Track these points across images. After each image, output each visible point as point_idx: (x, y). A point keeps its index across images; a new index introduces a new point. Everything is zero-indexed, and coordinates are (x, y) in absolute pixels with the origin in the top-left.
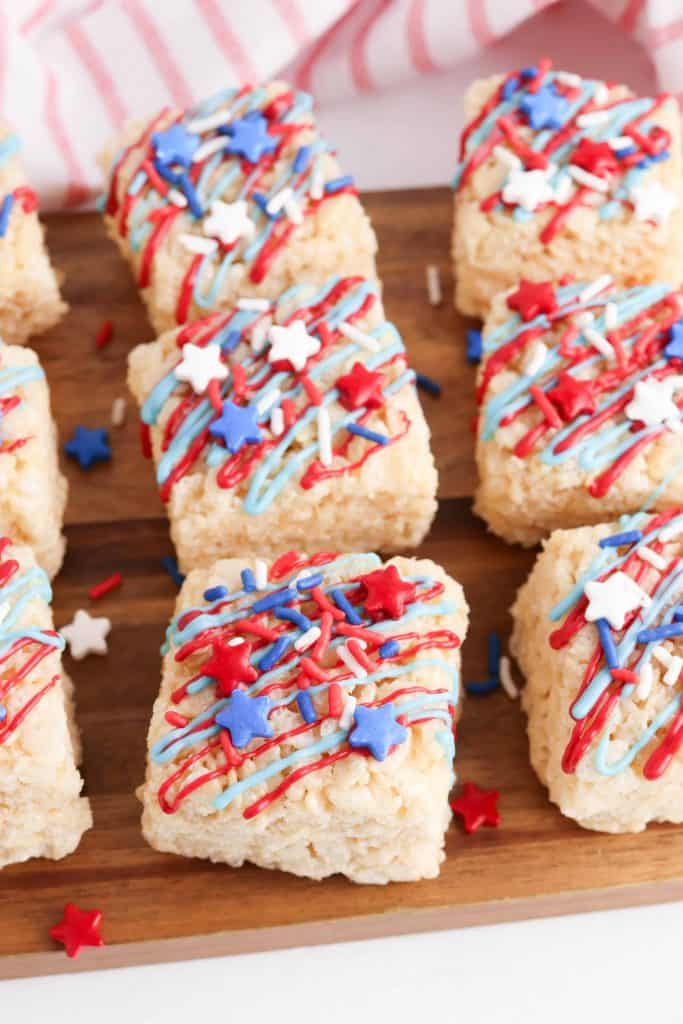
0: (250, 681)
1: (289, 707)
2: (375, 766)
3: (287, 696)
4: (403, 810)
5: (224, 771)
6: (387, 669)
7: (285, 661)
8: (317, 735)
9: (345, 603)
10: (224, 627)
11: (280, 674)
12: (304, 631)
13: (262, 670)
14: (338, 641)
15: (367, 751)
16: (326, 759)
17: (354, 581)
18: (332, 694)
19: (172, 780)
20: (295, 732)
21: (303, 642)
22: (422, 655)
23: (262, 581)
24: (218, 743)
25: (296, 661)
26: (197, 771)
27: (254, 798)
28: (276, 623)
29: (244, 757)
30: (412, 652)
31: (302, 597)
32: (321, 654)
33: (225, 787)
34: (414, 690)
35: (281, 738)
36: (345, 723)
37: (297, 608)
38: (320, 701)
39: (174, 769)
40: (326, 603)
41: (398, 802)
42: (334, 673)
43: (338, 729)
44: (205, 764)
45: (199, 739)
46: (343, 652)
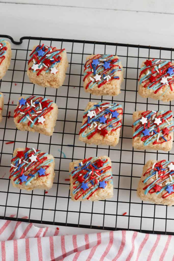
0: (84, 180)
1: (90, 183)
2: (103, 189)
3: (89, 181)
4: (108, 194)
5: (83, 194)
6: (102, 175)
7: (88, 176)
8: (95, 186)
9: (94, 166)
10: (78, 172)
11: (87, 178)
12: (90, 172)
13: (85, 178)
14: (95, 172)
15: (102, 188)
16: (96, 190)
17: (95, 162)
18: (95, 180)
19: (76, 196)
20: (91, 187)
21: (90, 173)
22: (107, 171)
23: (82, 164)
24: (81, 190)
25: (89, 176)
26: (79, 195)
27: (88, 197)
28: (85, 171)
29: (85, 191)
30: (105, 171)
31: (88, 166)
32: (93, 175)
33: (84, 196)
34: (107, 177)
35: (90, 188)
36: (98, 184)
37: (88, 168)
38: (94, 182)
39: (76, 194)
40: (92, 166)
41: (107, 193)
42: (95, 177)
43: (97, 185)
44: (80, 193)
45: (79, 190)
46: (96, 174)
